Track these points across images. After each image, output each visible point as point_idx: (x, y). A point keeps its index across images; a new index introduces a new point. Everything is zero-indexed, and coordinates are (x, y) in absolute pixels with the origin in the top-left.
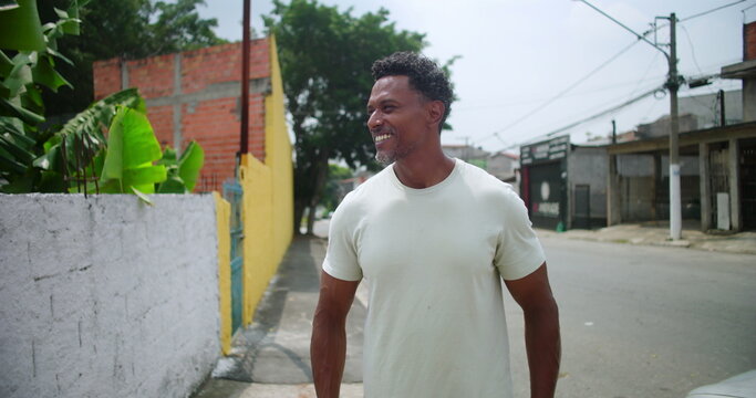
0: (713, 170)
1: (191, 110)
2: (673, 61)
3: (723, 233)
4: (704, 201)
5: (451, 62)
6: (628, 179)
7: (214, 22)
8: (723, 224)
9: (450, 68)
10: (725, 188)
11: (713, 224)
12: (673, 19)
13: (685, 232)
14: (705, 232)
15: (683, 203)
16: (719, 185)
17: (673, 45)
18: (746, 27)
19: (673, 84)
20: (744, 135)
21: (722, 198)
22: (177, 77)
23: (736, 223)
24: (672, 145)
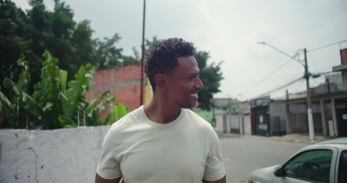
0: (327, 111)
1: (117, 90)
2: (306, 67)
3: (332, 138)
4: (324, 124)
5: (220, 64)
6: (295, 114)
7: (121, 50)
8: (332, 134)
9: (220, 66)
10: (331, 119)
11: (328, 134)
12: (305, 51)
13: (317, 137)
14: (325, 137)
15: (314, 124)
16: (329, 118)
17: (306, 60)
18: (341, 51)
19: (307, 76)
20: (337, 97)
21: (330, 123)
23: (336, 133)
24: (309, 101)
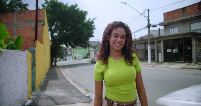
0: (158, 47)
1: (20, 29)
2: (149, 21)
3: (160, 63)
4: (156, 55)
5: (94, 19)
6: (138, 50)
8: (160, 61)
9: (94, 21)
10: (160, 52)
11: (158, 61)
12: (148, 10)
13: (152, 63)
14: (156, 63)
15: (151, 55)
16: (159, 51)
17: (149, 17)
18: (164, 14)
19: (149, 26)
20: (165, 39)
21: (160, 54)
22: (15, 19)
23: (163, 60)
24: (149, 41)
